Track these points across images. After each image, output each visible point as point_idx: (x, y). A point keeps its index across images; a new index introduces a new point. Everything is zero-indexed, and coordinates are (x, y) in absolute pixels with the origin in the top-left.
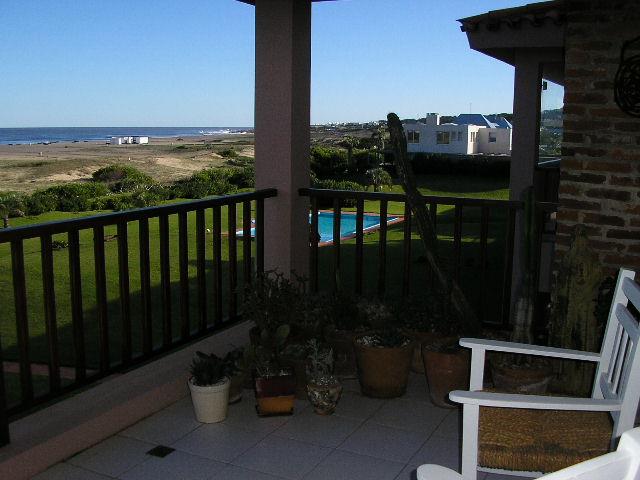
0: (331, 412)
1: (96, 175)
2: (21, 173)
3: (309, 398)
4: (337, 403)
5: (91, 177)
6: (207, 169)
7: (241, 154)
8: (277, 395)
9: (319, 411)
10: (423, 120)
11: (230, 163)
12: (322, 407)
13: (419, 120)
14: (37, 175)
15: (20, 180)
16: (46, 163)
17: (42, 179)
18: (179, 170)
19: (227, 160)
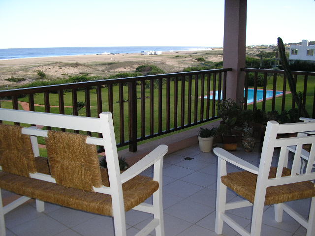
0: (251, 151)
1: (138, 69)
2: (103, 68)
3: (243, 145)
4: (253, 148)
5: (135, 70)
6: (190, 66)
7: (207, 60)
8: (231, 143)
9: (247, 151)
10: (300, 43)
11: (201, 63)
12: (248, 149)
13: (298, 43)
14: (111, 69)
15: (103, 71)
16: (114, 63)
17: (113, 71)
18: (176, 67)
19: (199, 62)
